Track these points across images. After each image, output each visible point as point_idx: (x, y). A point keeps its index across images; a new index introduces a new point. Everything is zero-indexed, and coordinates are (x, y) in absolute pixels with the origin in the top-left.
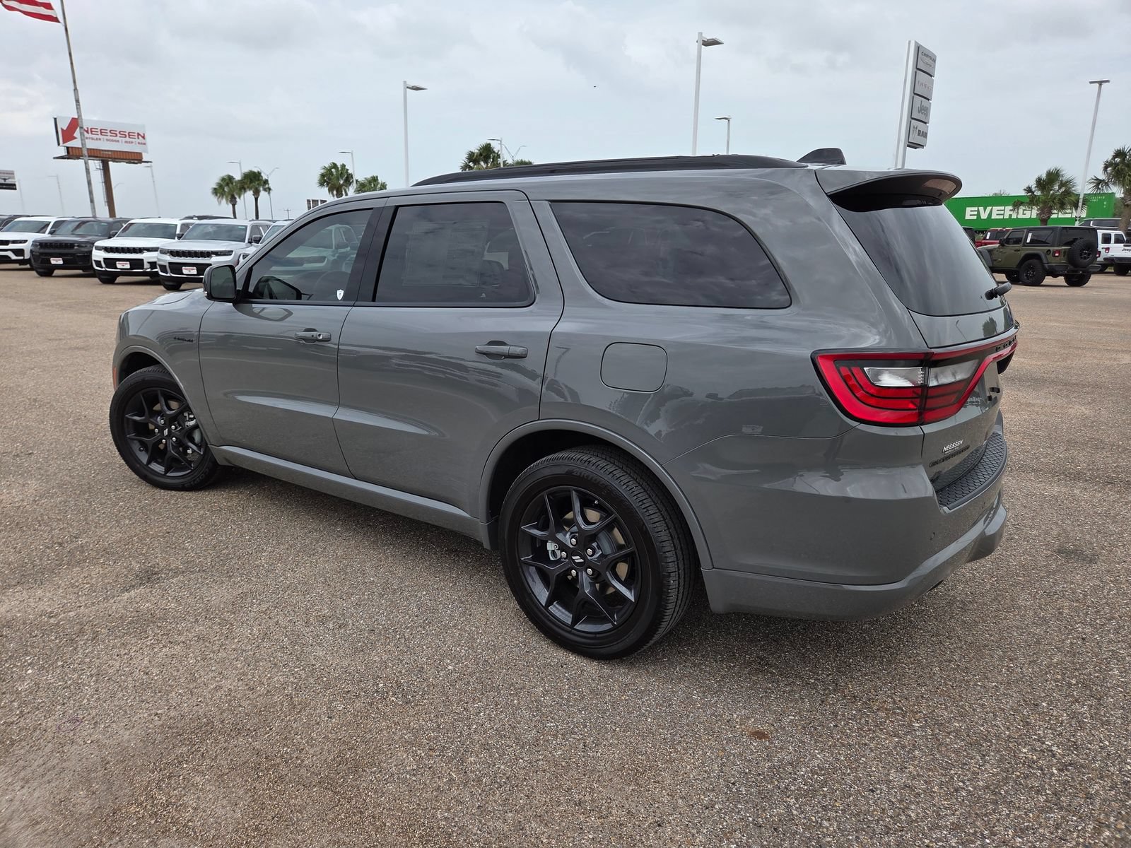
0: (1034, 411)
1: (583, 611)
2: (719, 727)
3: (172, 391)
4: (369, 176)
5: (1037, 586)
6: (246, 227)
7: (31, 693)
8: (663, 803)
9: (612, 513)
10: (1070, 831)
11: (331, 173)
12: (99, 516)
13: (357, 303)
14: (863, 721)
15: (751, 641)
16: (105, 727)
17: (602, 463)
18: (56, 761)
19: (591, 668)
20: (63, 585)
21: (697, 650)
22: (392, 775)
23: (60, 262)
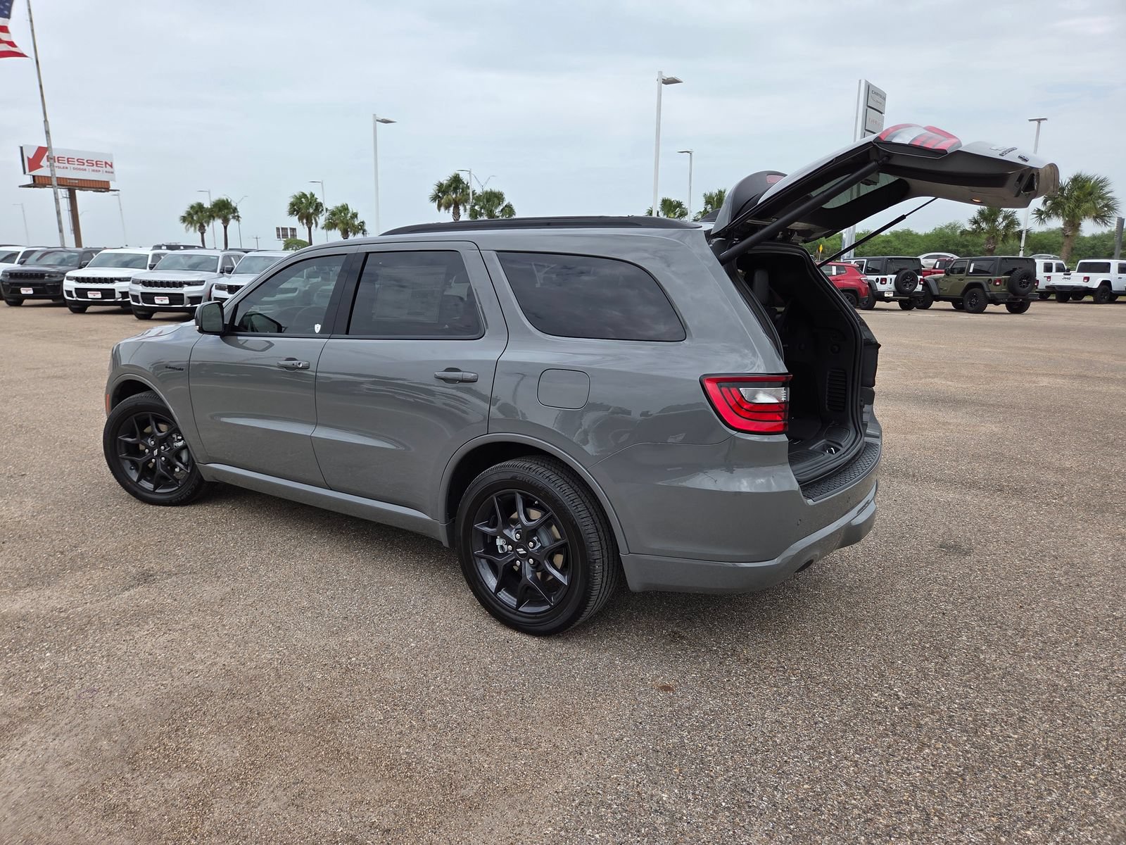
0: (949, 429)
1: (525, 595)
2: (634, 684)
3: (163, 415)
4: (339, 205)
5: (916, 574)
6: (218, 257)
7: (52, 671)
8: (582, 737)
9: (549, 511)
10: (898, 749)
11: (302, 203)
12: (94, 529)
13: (333, 336)
14: (751, 677)
15: (668, 620)
16: (119, 695)
17: (541, 470)
18: (80, 721)
19: (533, 643)
20: (68, 586)
21: (623, 628)
22: (363, 724)
23: (30, 291)
